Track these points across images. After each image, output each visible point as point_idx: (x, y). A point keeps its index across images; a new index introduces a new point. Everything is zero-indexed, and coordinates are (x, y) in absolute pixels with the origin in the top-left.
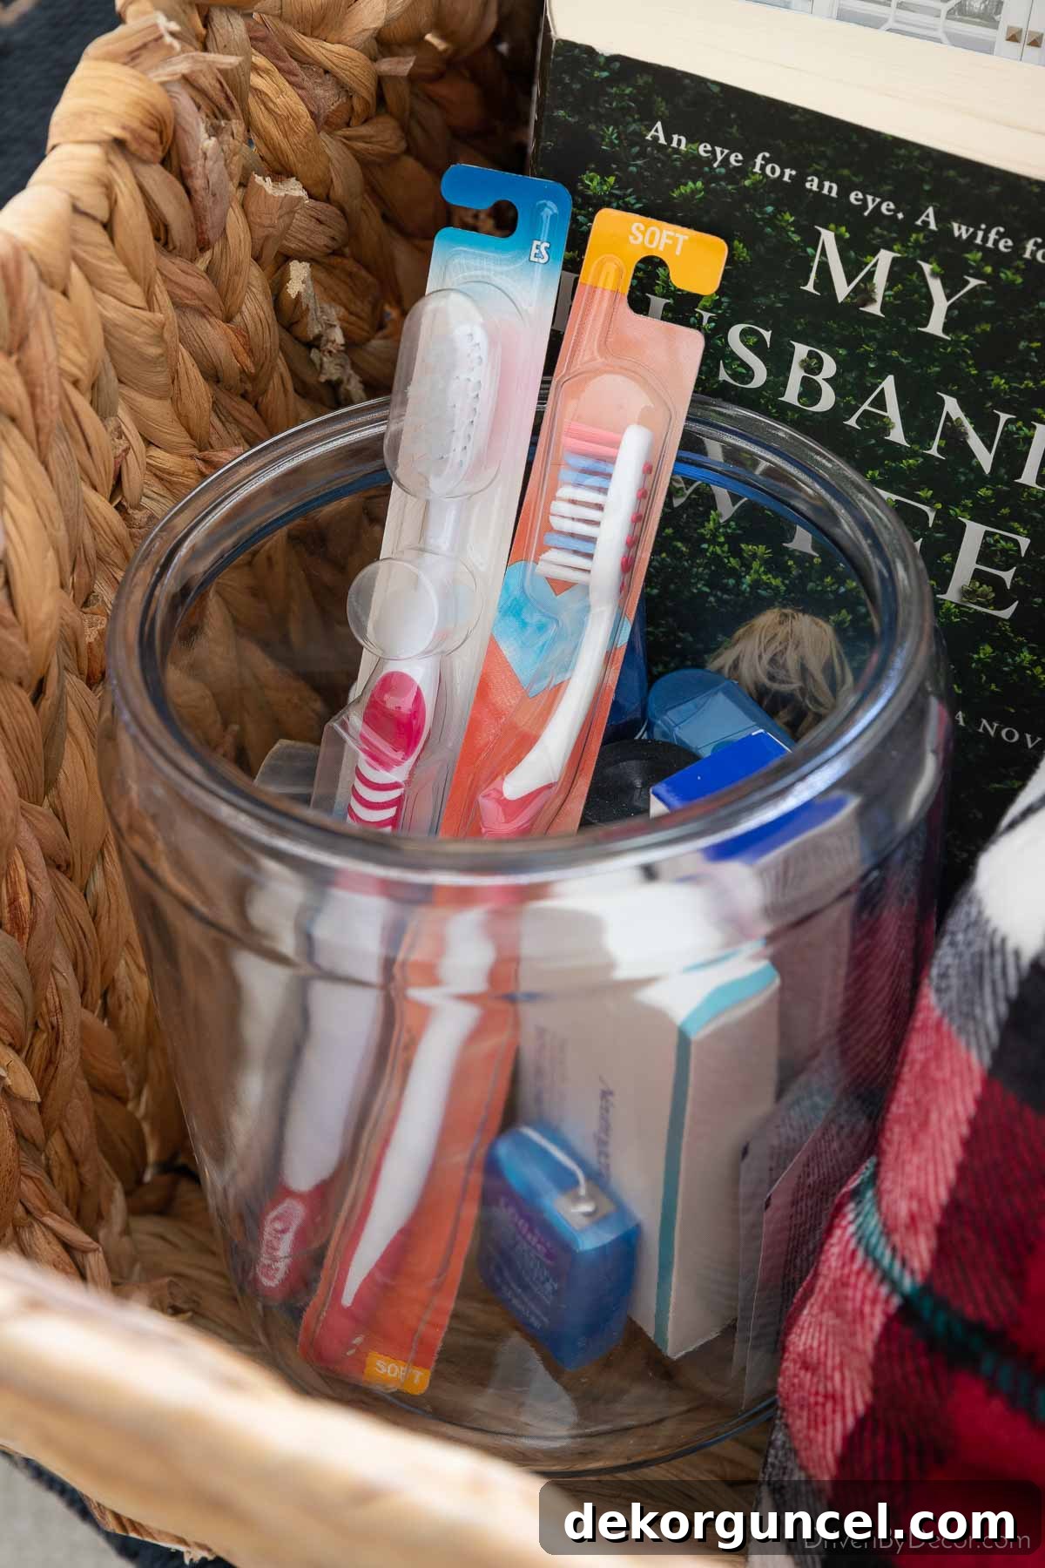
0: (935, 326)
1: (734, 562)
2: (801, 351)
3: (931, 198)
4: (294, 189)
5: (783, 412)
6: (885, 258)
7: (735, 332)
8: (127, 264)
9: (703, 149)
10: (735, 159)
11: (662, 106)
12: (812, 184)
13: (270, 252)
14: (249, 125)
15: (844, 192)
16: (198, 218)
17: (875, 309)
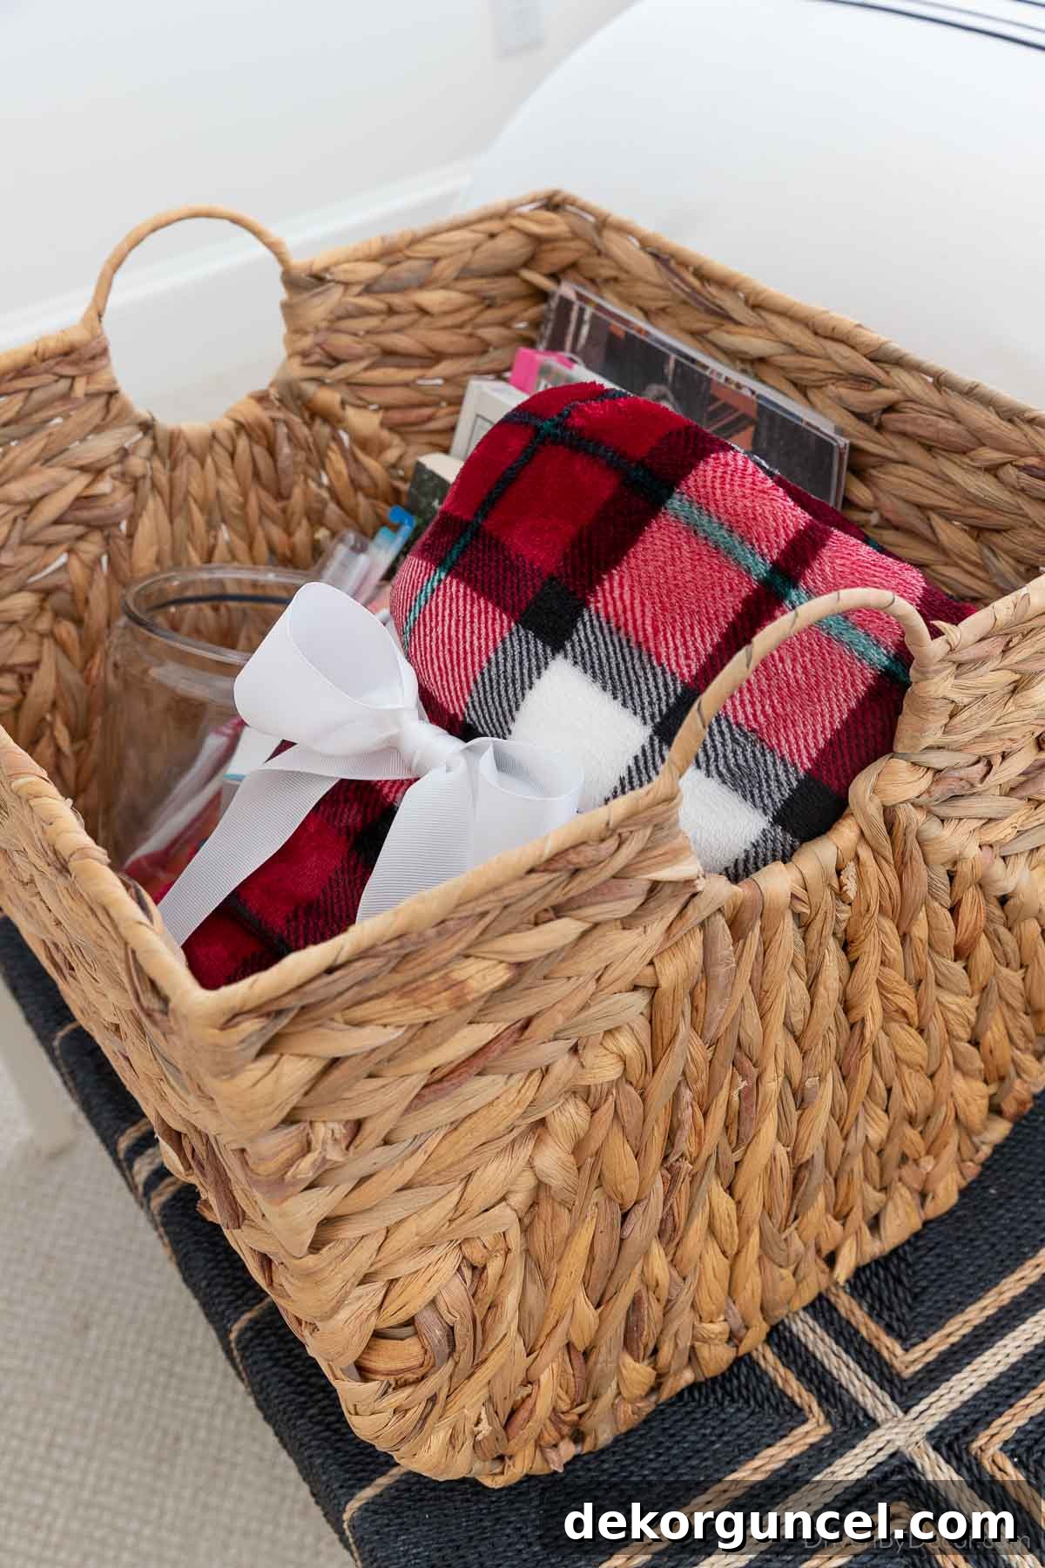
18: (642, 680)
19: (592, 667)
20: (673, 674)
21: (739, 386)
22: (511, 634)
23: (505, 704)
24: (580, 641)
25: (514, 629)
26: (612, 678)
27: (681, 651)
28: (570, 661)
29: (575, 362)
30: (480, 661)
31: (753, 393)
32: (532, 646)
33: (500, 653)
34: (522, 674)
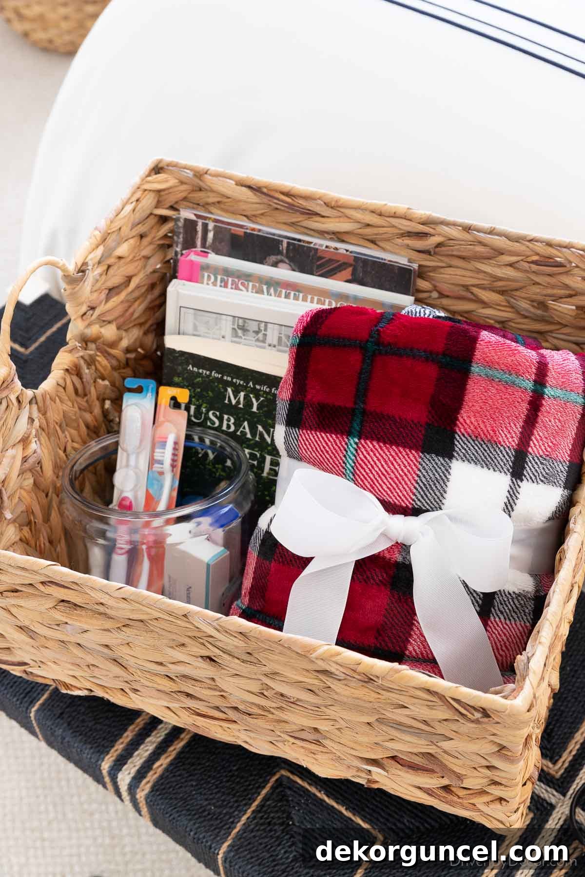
0: (255, 409)
1: (214, 470)
2: (226, 417)
3: (251, 380)
4: (107, 383)
5: (223, 432)
6: (242, 394)
7: (211, 413)
8: (68, 397)
9: (201, 371)
10: (208, 373)
11: (191, 361)
12: (225, 378)
13: (101, 397)
14: (96, 369)
15: (232, 379)
16: (84, 388)
17: (241, 406)
18: (496, 456)
19: (472, 460)
20: (509, 447)
21: (336, 249)
22: (422, 459)
23: (438, 493)
24: (460, 450)
25: (423, 456)
26: (483, 461)
27: (508, 436)
28: (460, 460)
29: (208, 253)
30: (413, 478)
31: (347, 251)
32: (437, 461)
33: (423, 471)
34: (440, 476)
